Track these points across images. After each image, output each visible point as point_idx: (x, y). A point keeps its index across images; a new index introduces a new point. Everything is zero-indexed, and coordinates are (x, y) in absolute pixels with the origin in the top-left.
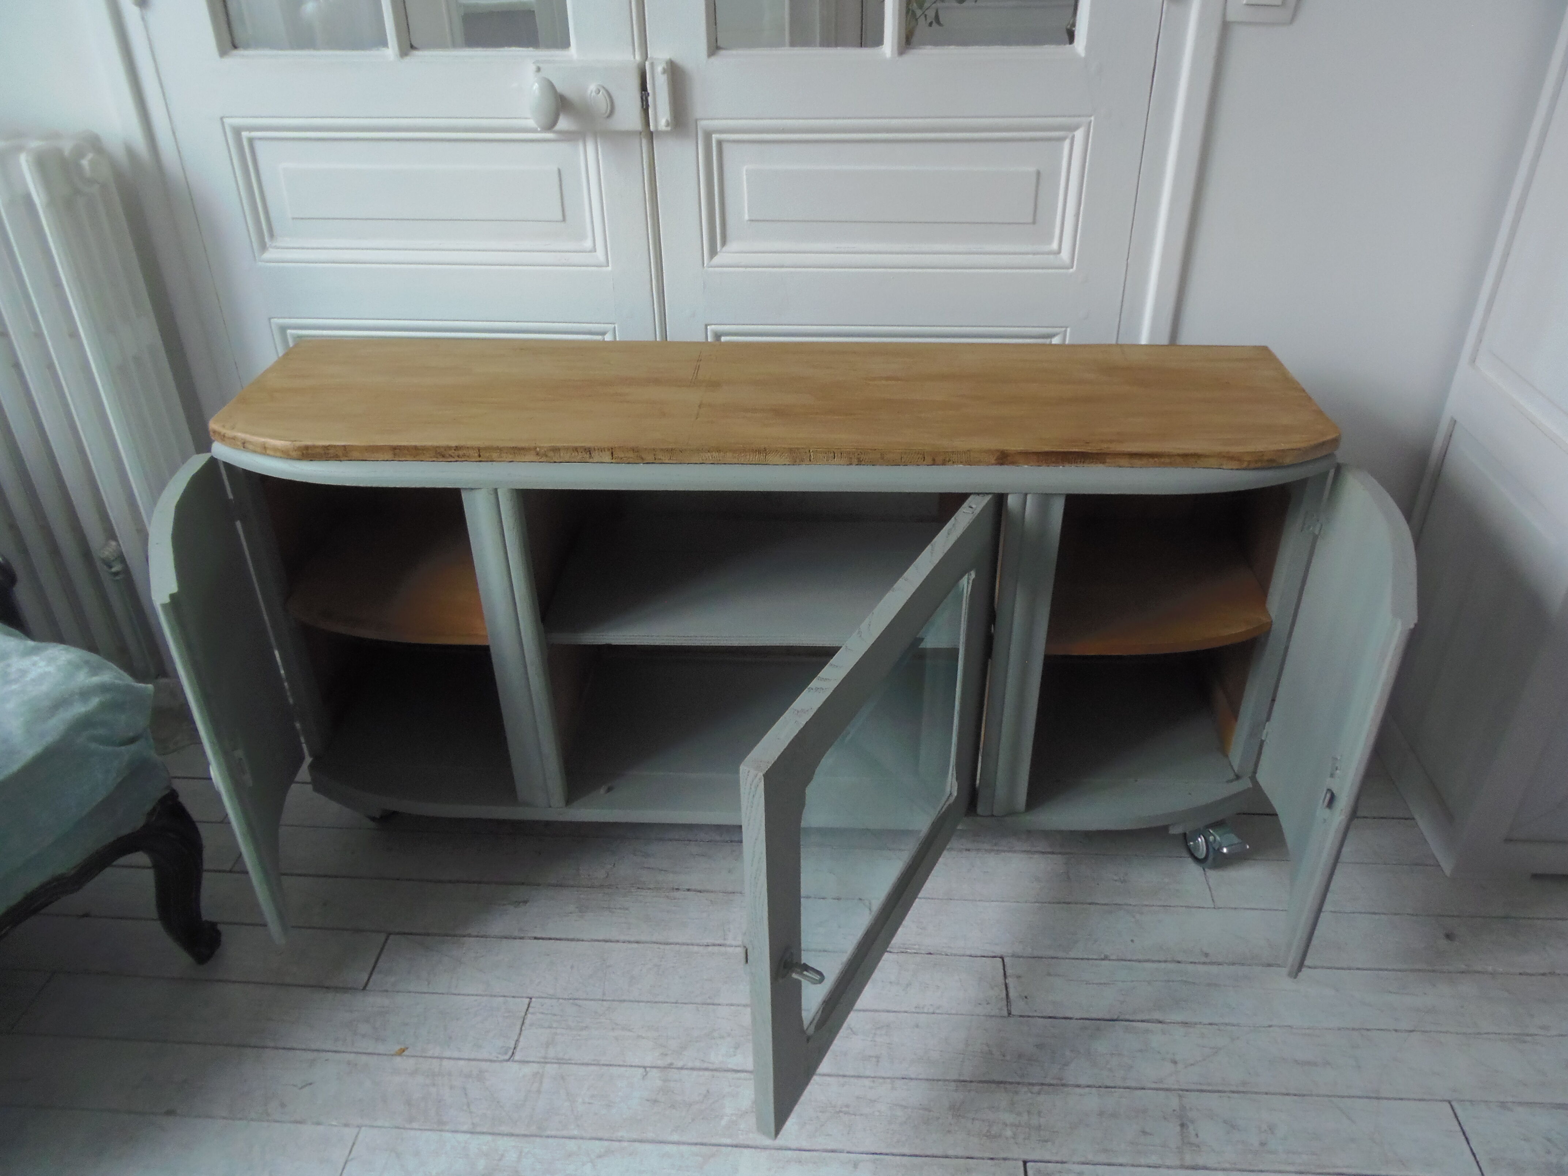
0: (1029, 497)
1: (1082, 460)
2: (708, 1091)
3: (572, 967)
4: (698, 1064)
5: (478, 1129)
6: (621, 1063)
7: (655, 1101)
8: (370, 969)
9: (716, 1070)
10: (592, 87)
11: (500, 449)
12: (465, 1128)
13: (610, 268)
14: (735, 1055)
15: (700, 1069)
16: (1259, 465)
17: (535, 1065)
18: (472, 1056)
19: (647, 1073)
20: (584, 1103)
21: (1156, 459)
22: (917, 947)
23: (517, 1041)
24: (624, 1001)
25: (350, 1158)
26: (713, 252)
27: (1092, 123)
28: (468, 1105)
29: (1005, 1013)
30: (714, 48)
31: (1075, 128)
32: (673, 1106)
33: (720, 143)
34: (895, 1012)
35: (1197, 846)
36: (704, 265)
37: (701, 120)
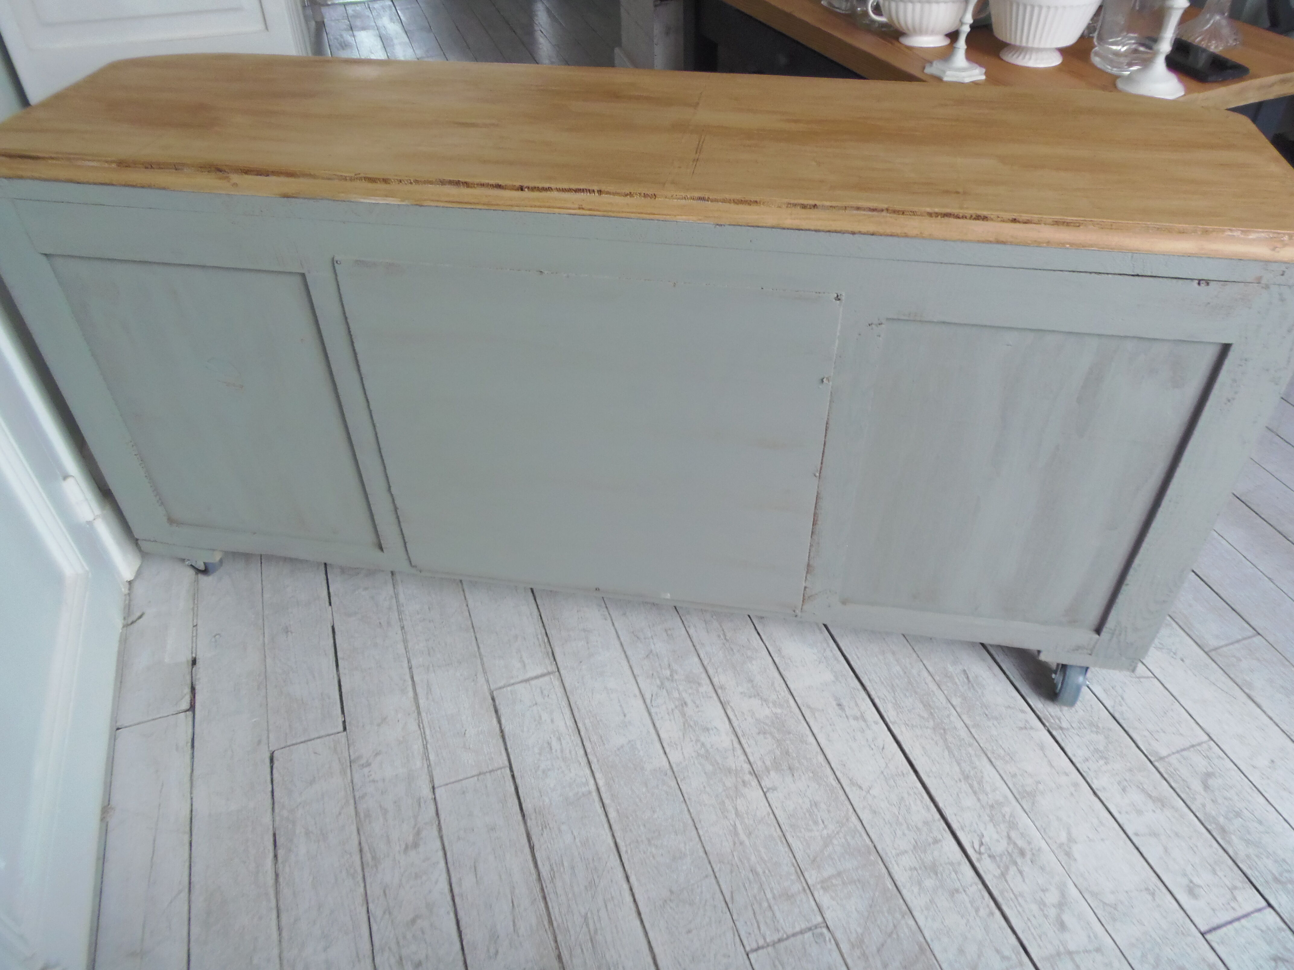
4: (739, 752)
5: (905, 908)
6: (772, 816)
7: (790, 769)
9: (736, 737)
14: (715, 729)
15: (743, 748)
17: (816, 895)
19: (768, 789)
20: (825, 827)
23: (801, 930)
24: (705, 851)
32: (787, 753)
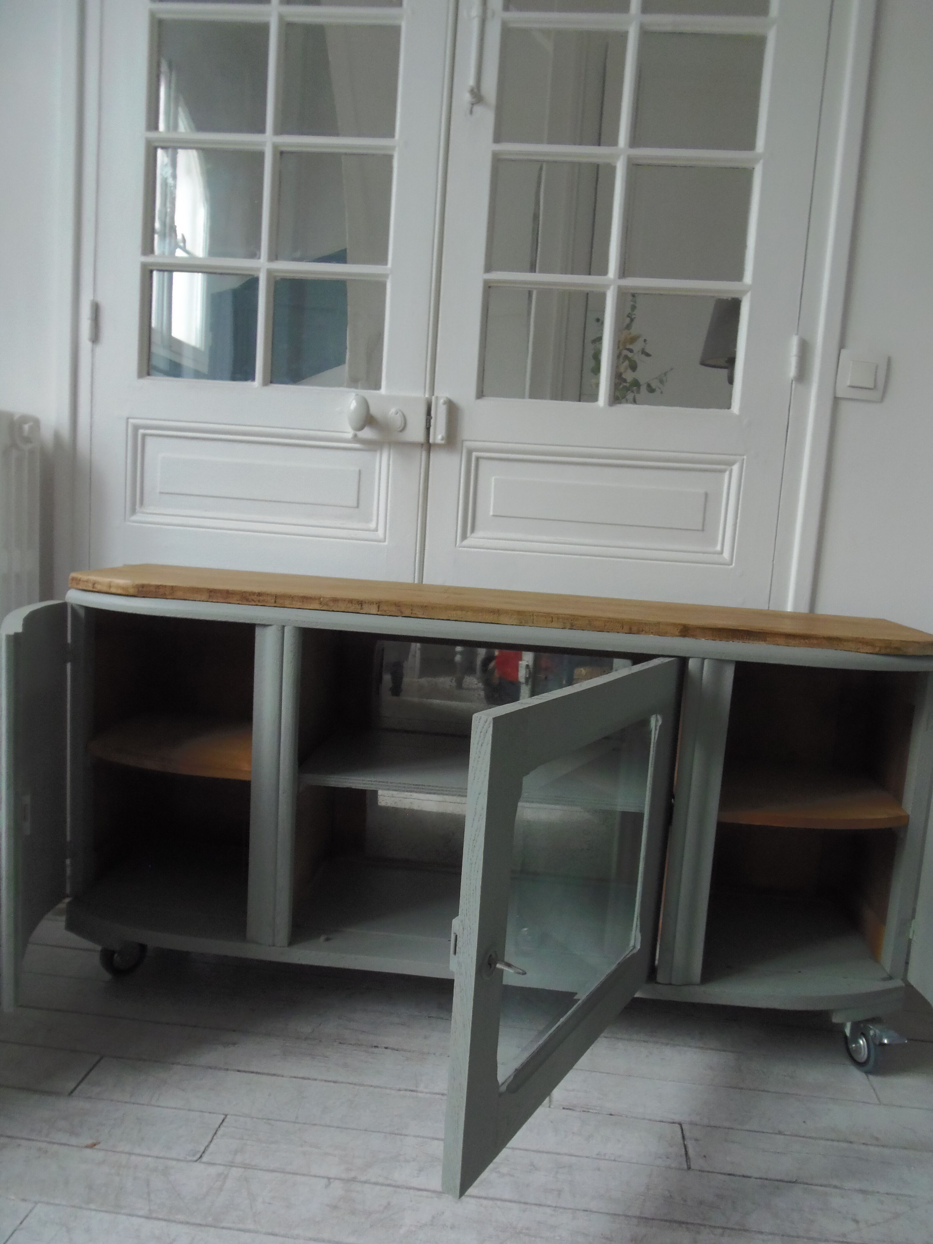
0: (706, 662)
1: (748, 637)
2: (389, 1204)
3: (270, 1095)
4: (381, 1180)
5: (154, 1215)
6: (306, 1173)
7: (335, 1207)
8: (78, 1081)
9: (398, 1187)
10: (393, 410)
11: (292, 598)
12: (141, 1213)
13: (386, 543)
14: (418, 1177)
15: (382, 1185)
16: (888, 651)
17: (222, 1168)
18: (161, 1155)
19: (330, 1183)
20: (264, 1202)
21: (807, 641)
22: (598, 1108)
23: (208, 1146)
24: (315, 1125)
25: (21, 1226)
26: (464, 537)
27: (745, 460)
28: (149, 1194)
29: (685, 1167)
30: (481, 394)
31: (732, 464)
32: (353, 1213)
33: (478, 459)
34: (576, 1156)
35: (859, 1047)
36: (456, 545)
37: (466, 440)
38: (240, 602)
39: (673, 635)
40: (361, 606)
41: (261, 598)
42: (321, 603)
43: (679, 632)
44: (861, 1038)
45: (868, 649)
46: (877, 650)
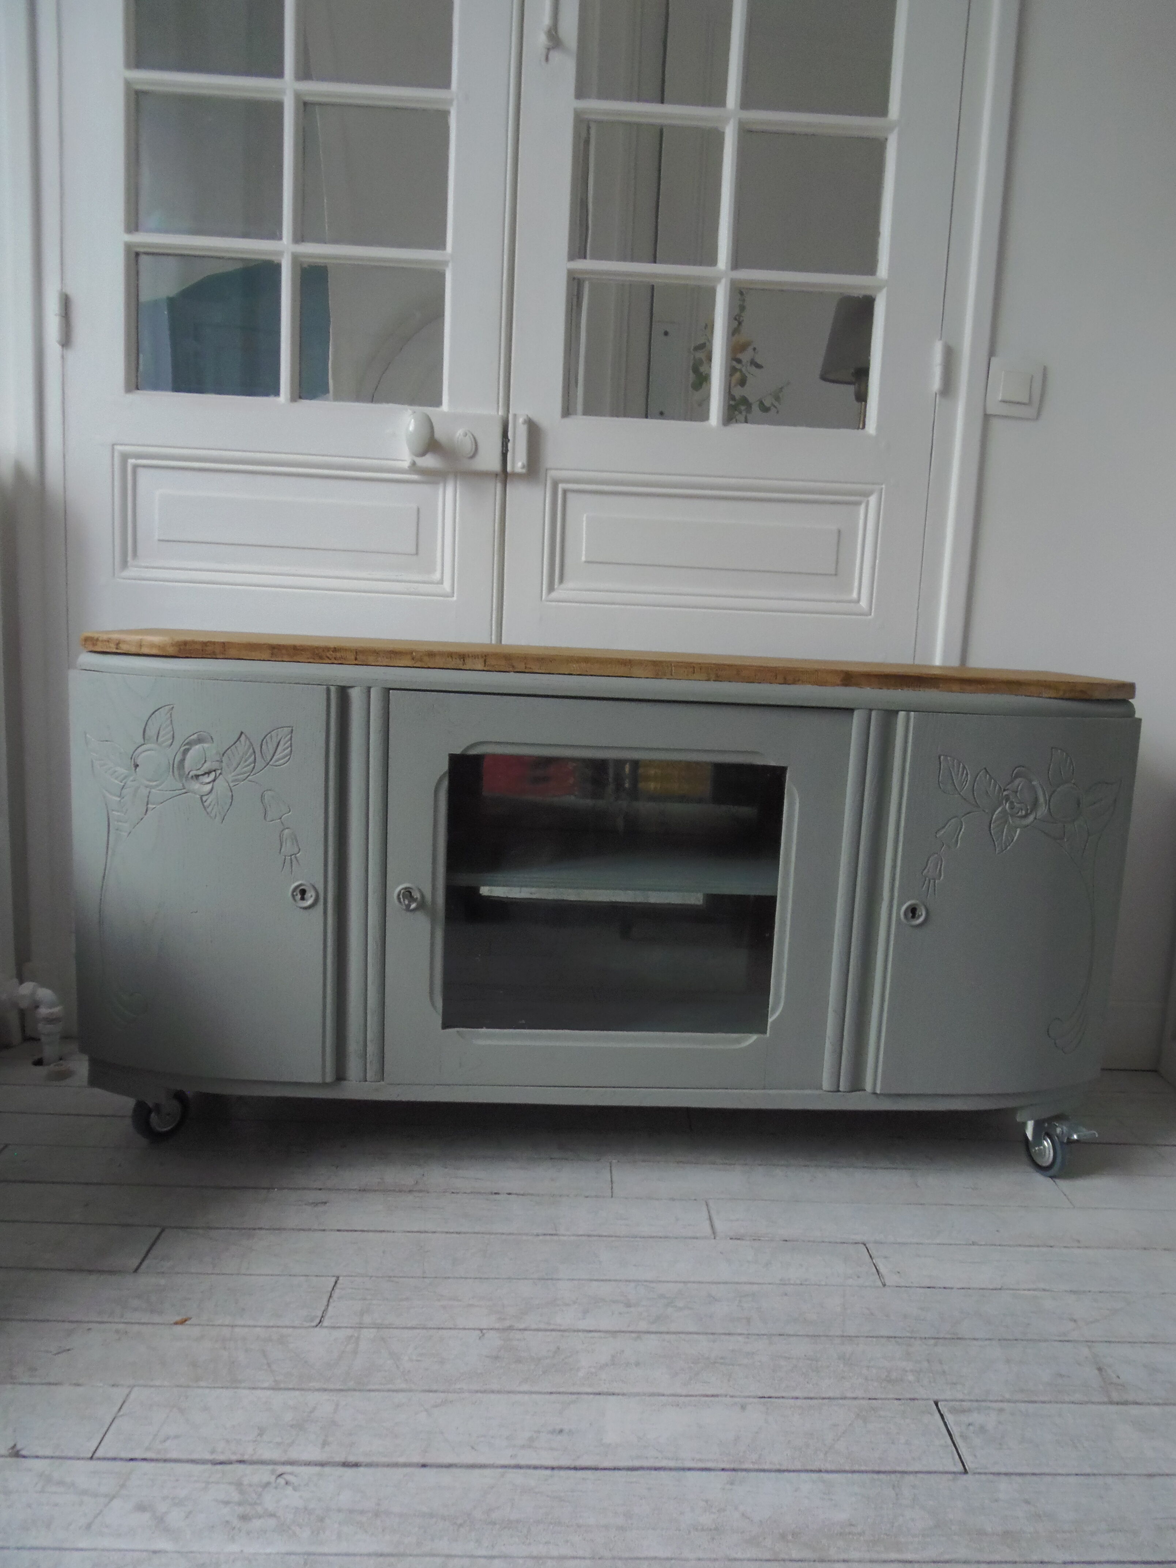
0: (874, 713)
1: (917, 684)
2: (558, 1348)
3: (384, 1252)
4: (542, 1326)
5: (282, 1386)
6: (452, 1326)
7: (497, 1358)
8: (142, 1256)
9: (564, 1331)
10: (460, 433)
11: (376, 653)
12: (266, 1385)
13: (455, 598)
14: (584, 1319)
15: (546, 1330)
17: (350, 1330)
18: (271, 1324)
19: (483, 1335)
20: (411, 1360)
22: (770, 1236)
23: (325, 1311)
24: (449, 1278)
25: (121, 1413)
27: (884, 489)
28: (269, 1365)
29: (880, 1284)
30: (567, 411)
31: (867, 494)
32: (519, 1361)
33: (565, 492)
34: (758, 1284)
35: (1044, 1149)
36: (541, 599)
37: (551, 469)
38: (311, 660)
39: (834, 685)
40: (464, 660)
41: (338, 655)
42: (413, 659)
43: (841, 681)
44: (1045, 1139)
45: (1053, 694)
46: (1061, 693)
